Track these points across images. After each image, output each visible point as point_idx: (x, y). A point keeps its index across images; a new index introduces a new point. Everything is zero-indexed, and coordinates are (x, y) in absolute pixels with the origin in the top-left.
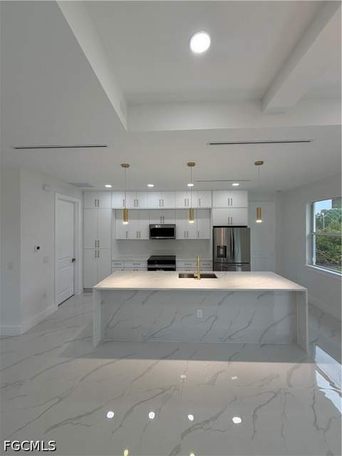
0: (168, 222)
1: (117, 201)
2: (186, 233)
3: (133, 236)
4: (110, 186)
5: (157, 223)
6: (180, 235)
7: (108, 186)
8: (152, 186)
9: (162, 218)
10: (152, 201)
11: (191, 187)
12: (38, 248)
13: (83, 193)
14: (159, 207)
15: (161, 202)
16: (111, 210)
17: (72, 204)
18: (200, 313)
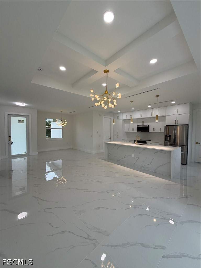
0: (146, 124)
1: (124, 116)
2: (154, 129)
3: (131, 131)
4: (120, 111)
5: (141, 124)
6: (151, 130)
7: (119, 111)
8: (134, 109)
9: (143, 122)
10: (137, 115)
11: (150, 107)
12: (98, 132)
13: (114, 114)
14: (140, 118)
15: (141, 115)
16: (122, 120)
17: (110, 119)
18: (133, 156)
